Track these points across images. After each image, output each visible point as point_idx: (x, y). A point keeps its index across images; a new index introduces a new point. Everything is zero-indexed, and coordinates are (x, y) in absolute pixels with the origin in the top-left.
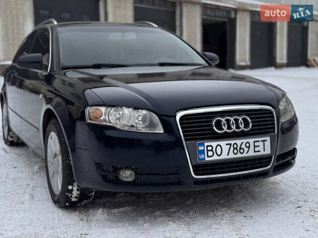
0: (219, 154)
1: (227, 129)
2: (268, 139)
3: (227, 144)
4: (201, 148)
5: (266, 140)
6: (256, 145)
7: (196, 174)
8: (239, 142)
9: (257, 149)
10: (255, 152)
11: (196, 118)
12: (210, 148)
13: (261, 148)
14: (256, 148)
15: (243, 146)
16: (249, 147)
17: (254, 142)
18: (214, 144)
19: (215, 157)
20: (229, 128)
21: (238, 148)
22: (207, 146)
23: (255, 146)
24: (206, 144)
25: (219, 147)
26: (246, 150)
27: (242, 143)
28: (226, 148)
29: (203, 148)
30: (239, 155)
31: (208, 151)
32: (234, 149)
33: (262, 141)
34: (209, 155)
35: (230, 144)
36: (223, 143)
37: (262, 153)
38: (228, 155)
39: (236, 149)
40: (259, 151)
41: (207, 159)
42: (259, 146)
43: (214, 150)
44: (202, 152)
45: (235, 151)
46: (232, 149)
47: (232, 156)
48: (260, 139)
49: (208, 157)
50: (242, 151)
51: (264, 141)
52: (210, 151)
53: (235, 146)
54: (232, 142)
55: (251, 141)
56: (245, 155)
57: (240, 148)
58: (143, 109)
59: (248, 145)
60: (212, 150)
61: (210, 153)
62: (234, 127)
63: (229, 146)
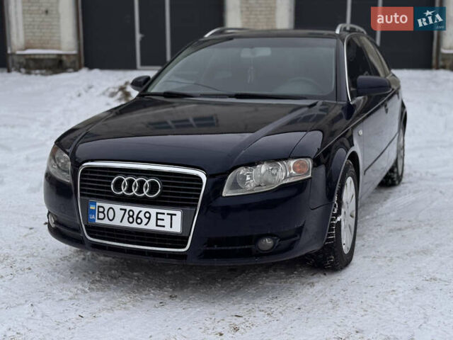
0: (111, 218)
2: (179, 213)
3: (121, 209)
5: (175, 215)
6: (159, 217)
7: (89, 236)
8: (136, 209)
9: (160, 223)
10: (157, 225)
13: (166, 223)
14: (159, 221)
15: (141, 215)
16: (149, 218)
17: (157, 213)
18: (107, 206)
19: (106, 222)
20: (129, 190)
21: (135, 217)
22: (99, 207)
23: (157, 219)
24: (98, 204)
25: (111, 210)
26: (145, 221)
27: (140, 212)
28: (119, 214)
29: (94, 208)
30: (135, 225)
31: (99, 212)
32: (130, 216)
33: (168, 214)
34: (100, 217)
35: (125, 210)
36: (117, 207)
37: (167, 229)
38: (121, 222)
39: (132, 216)
40: (164, 226)
41: (97, 221)
42: (163, 220)
43: (106, 212)
45: (131, 220)
46: (127, 216)
47: (125, 224)
48: (166, 211)
49: (98, 219)
50: (139, 221)
51: (172, 215)
52: (101, 212)
53: (131, 214)
54: (128, 208)
55: (153, 211)
56: (142, 226)
57: (138, 218)
59: (147, 215)
60: (103, 212)
62: (134, 191)
63: (123, 211)
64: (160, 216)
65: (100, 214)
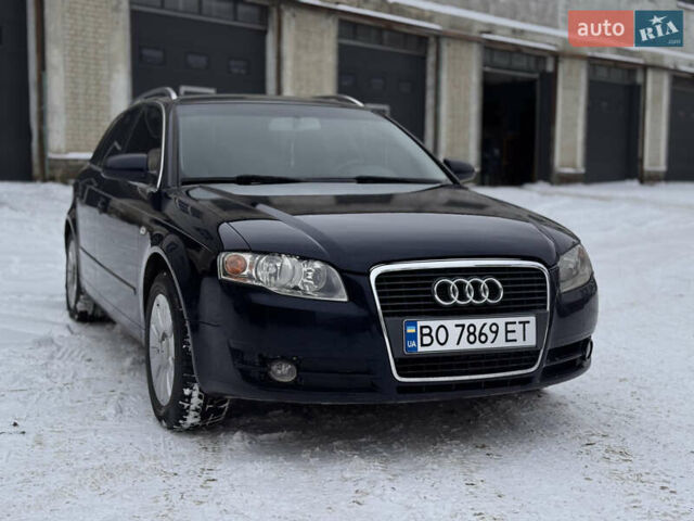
0: (442, 341)
1: (459, 299)
2: (532, 319)
3: (457, 326)
4: (411, 330)
5: (528, 322)
6: (509, 329)
7: (400, 375)
8: (478, 322)
9: (510, 336)
10: (507, 341)
11: (405, 279)
12: (426, 331)
13: (518, 335)
14: (509, 334)
15: (486, 330)
16: (496, 332)
17: (507, 324)
18: (434, 324)
19: (435, 347)
20: (462, 297)
21: (477, 333)
22: (422, 327)
23: (507, 332)
24: (420, 324)
25: (442, 330)
26: (491, 336)
27: (485, 325)
28: (454, 332)
29: (414, 331)
30: (478, 346)
31: (422, 335)
32: (470, 334)
33: (520, 323)
34: (425, 343)
35: (463, 326)
36: (450, 323)
37: (520, 343)
38: (458, 343)
39: (473, 334)
40: (515, 340)
41: (420, 349)
42: (514, 331)
43: (433, 334)
44: (413, 337)
45: (472, 338)
46: (466, 333)
47: (465, 346)
48: (517, 319)
49: (422, 345)
50: (483, 338)
51: (524, 323)
52: (426, 335)
53: (472, 329)
54: (467, 322)
55: (501, 321)
56: (488, 345)
57: (481, 334)
58: (316, 260)
59: (494, 328)
60: (429, 335)
61: (427, 340)
62: (471, 297)
63: (460, 328)
64: (510, 327)
65: (424, 338)
